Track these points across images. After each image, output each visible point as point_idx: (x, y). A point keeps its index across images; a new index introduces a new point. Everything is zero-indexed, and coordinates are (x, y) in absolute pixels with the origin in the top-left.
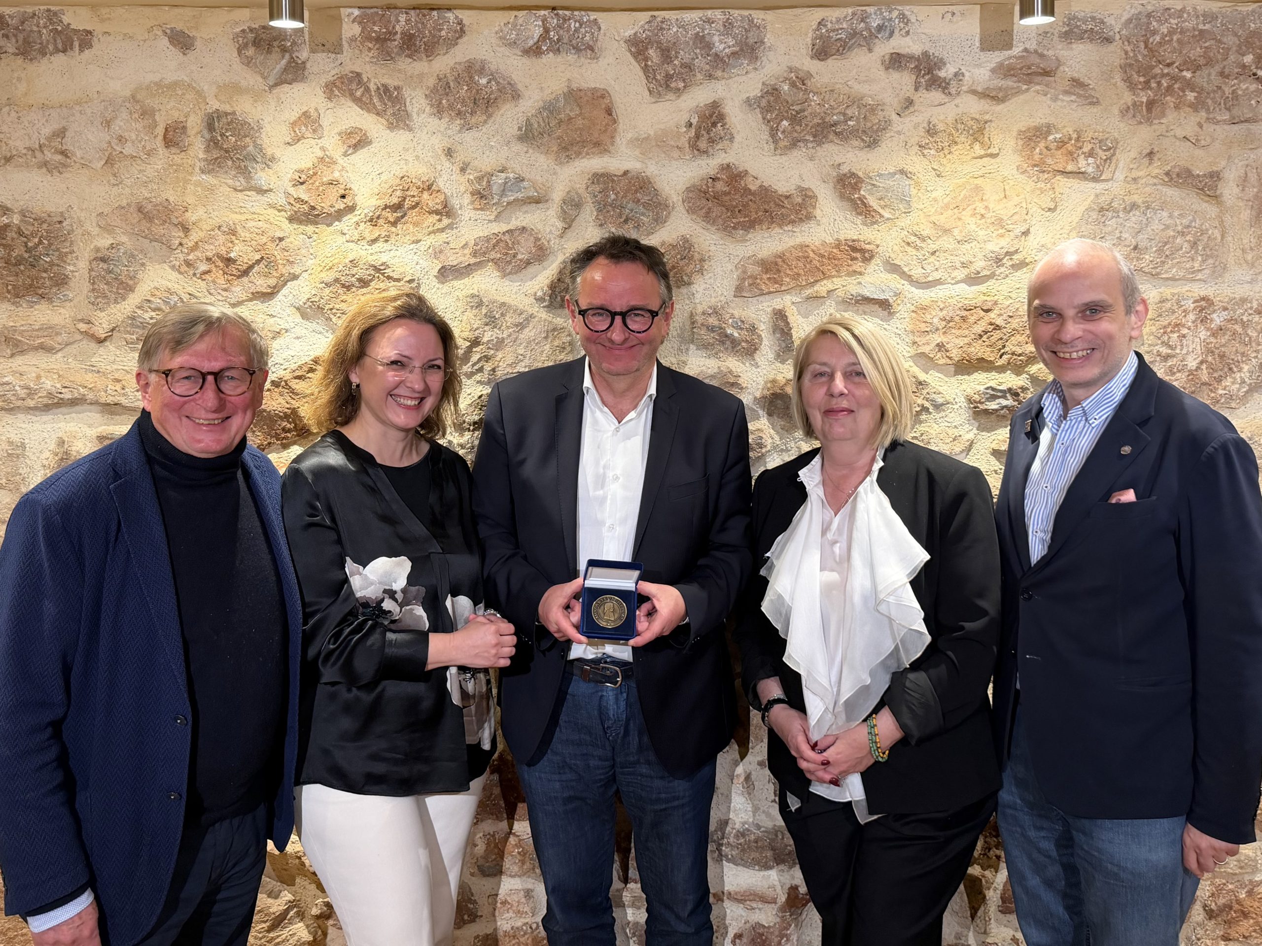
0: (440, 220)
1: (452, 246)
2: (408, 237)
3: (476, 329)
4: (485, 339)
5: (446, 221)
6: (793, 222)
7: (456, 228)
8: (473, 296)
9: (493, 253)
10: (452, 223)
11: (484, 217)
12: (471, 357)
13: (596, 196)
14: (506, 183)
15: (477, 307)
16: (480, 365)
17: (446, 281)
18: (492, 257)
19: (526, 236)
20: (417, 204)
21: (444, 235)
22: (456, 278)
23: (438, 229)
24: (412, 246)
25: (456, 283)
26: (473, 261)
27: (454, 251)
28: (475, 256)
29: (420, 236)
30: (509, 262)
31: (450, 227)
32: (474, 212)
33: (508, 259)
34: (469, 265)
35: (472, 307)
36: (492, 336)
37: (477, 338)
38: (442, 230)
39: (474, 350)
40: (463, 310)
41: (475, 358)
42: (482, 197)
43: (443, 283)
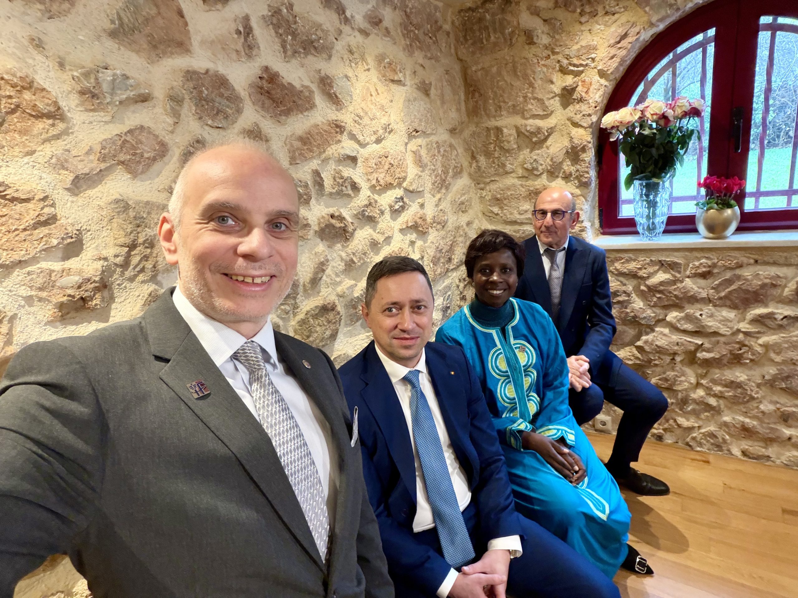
0: (53, 125)
1: (74, 153)
2: (17, 149)
3: (131, 233)
4: (141, 240)
5: (61, 126)
6: (307, 109)
7: (72, 133)
8: (117, 201)
9: (122, 155)
10: (68, 128)
11: (99, 119)
12: (130, 261)
13: (192, 93)
14: (114, 80)
15: (124, 212)
16: (141, 266)
17: (80, 192)
18: (122, 159)
19: (145, 134)
20: (18, 106)
21: (60, 142)
22: (90, 187)
23: (54, 136)
24: (26, 159)
25: (91, 192)
26: (103, 166)
27: (79, 158)
28: (104, 161)
29: (33, 146)
30: (139, 162)
31: (66, 132)
32: (87, 114)
33: (138, 159)
34: (101, 171)
35: (119, 212)
36: (146, 235)
37: (134, 241)
38: (57, 137)
39: (133, 253)
40: (109, 217)
41: (135, 260)
42: (93, 97)
43: (77, 195)
